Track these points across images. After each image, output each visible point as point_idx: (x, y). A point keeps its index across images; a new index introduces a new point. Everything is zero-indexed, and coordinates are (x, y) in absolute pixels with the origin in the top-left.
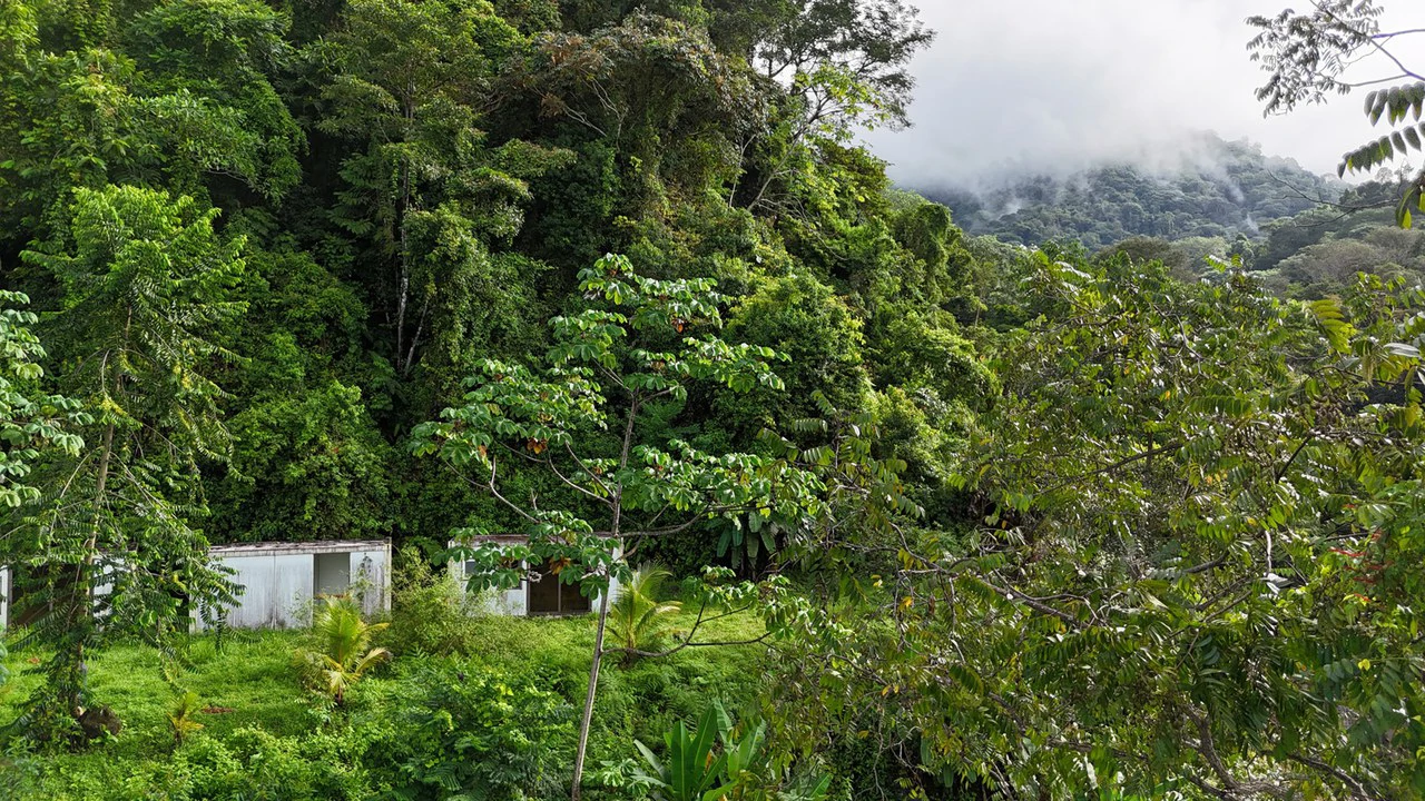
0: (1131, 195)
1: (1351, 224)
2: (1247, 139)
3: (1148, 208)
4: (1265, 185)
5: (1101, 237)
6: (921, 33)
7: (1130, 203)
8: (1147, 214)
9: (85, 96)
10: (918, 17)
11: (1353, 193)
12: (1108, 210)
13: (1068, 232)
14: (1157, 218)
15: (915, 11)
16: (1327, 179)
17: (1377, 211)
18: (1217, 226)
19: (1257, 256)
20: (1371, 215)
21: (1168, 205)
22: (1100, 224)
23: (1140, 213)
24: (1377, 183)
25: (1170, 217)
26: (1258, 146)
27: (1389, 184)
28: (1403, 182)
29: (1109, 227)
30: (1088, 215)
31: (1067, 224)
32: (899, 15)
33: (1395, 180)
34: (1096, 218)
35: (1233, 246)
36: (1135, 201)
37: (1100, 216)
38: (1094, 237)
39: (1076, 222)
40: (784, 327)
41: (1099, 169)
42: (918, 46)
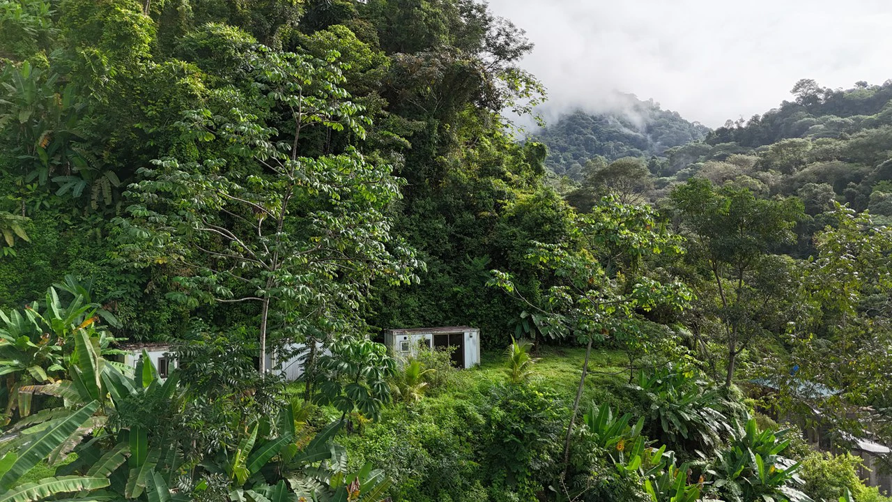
0: (590, 131)
1: (714, 151)
2: (651, 99)
3: (599, 138)
4: (663, 127)
5: (573, 156)
6: (527, 45)
7: (590, 136)
8: (598, 143)
9: (191, 90)
10: (525, 36)
11: (714, 134)
12: (577, 139)
13: (555, 152)
14: (604, 145)
15: (523, 32)
16: (695, 125)
17: (728, 144)
18: (638, 150)
19: (663, 168)
20: (723, 146)
21: (611, 137)
22: (572, 148)
23: (595, 142)
24: (726, 129)
25: (611, 144)
26: (658, 104)
27: (732, 129)
28: (740, 128)
29: (578, 150)
30: (566, 142)
31: (554, 147)
32: (514, 34)
33: (735, 127)
34: (570, 144)
35: (650, 162)
36: (592, 134)
37: (572, 143)
38: (569, 155)
39: (559, 146)
40: (544, 217)
41: (570, 113)
42: (525, 53)
